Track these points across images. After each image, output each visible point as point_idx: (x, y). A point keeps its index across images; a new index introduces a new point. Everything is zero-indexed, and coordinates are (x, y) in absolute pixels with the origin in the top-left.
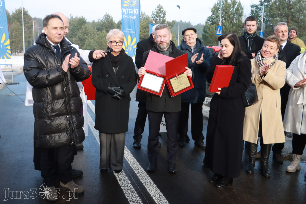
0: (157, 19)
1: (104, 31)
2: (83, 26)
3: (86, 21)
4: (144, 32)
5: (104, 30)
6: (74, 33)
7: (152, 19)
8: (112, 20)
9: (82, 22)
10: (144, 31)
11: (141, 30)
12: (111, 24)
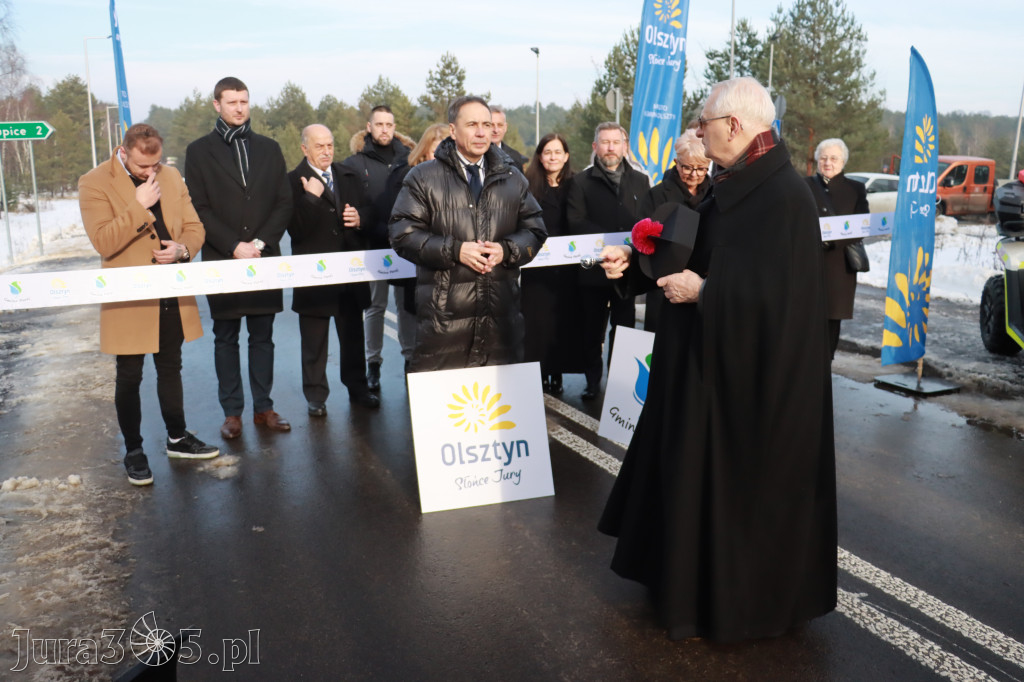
0: (443, 89)
1: (292, 126)
4: (409, 126)
5: (291, 123)
7: (430, 89)
10: (406, 123)
11: (401, 120)
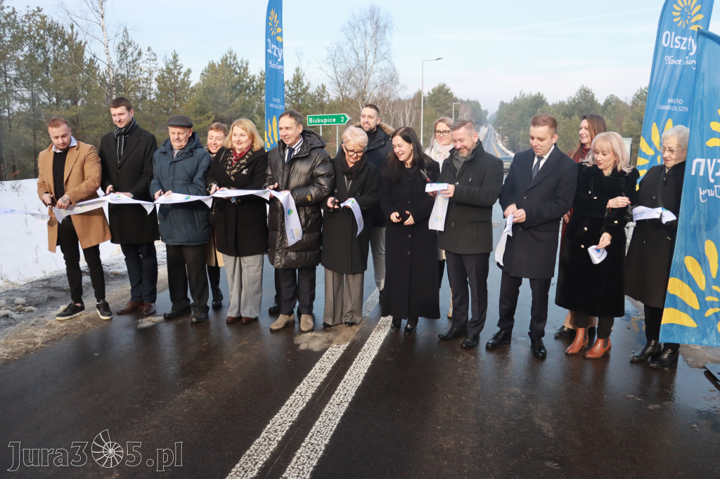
2: (539, 110)
3: (545, 101)
5: (576, 115)
6: (523, 122)
8: (593, 97)
9: (538, 101)
12: (591, 105)
